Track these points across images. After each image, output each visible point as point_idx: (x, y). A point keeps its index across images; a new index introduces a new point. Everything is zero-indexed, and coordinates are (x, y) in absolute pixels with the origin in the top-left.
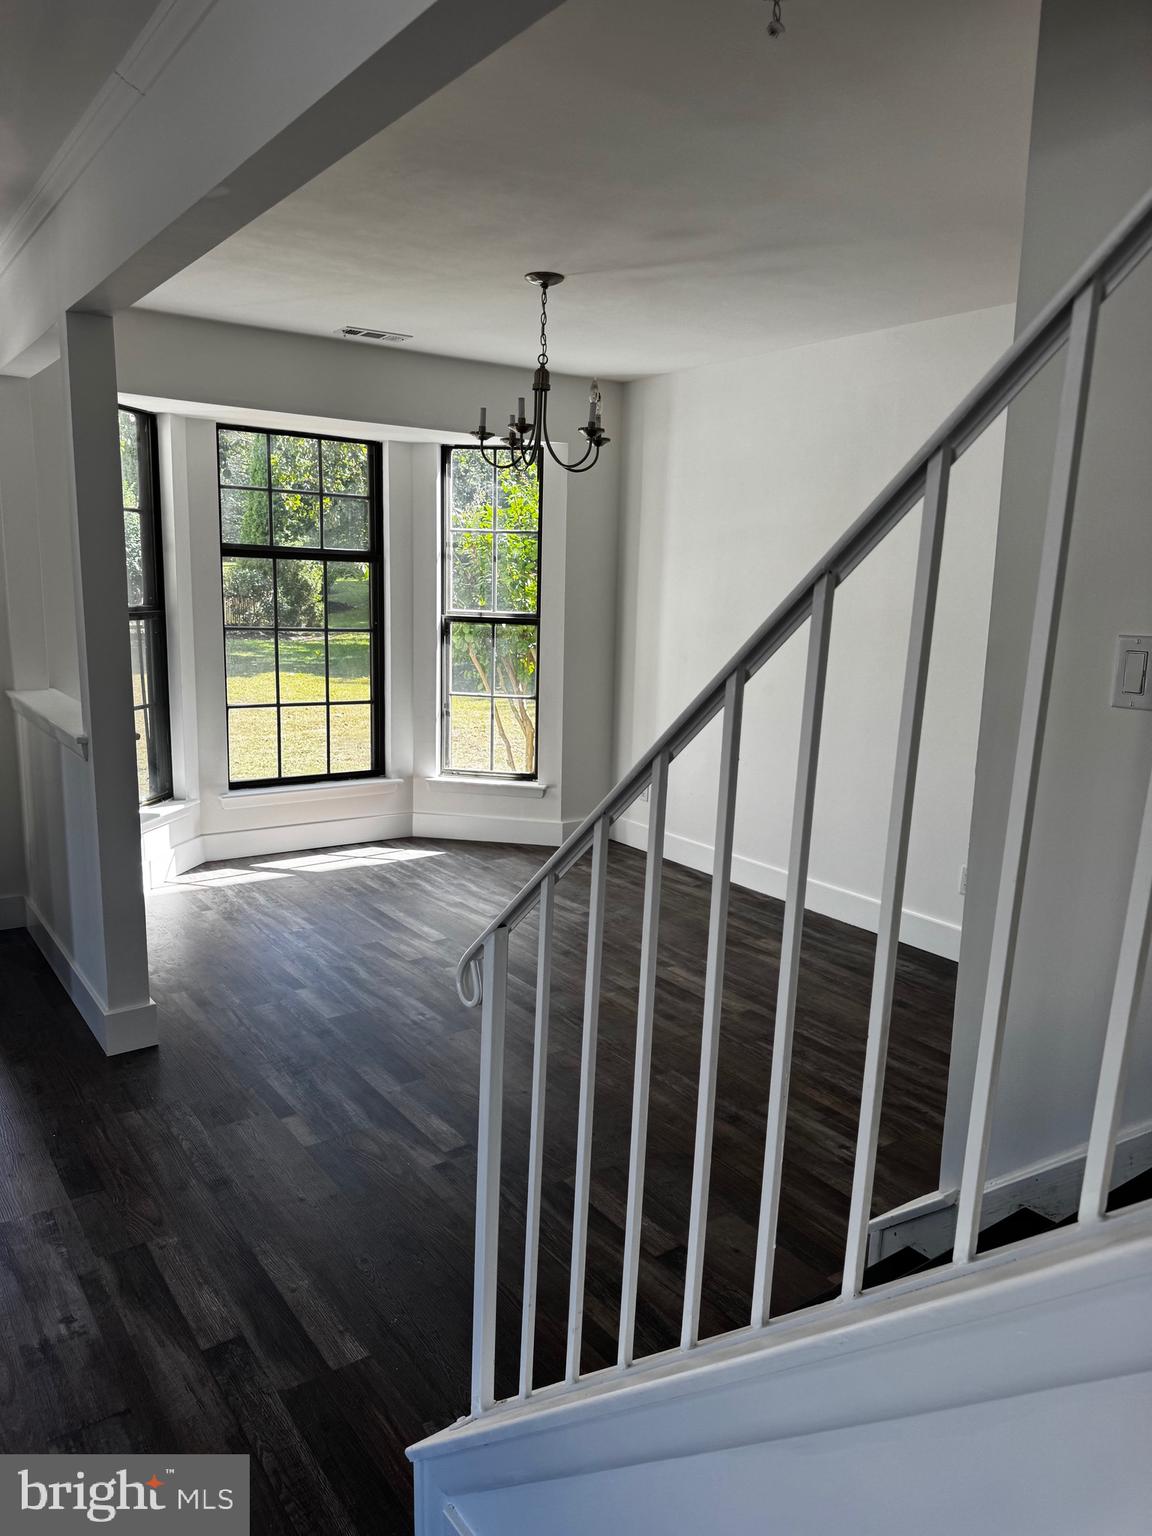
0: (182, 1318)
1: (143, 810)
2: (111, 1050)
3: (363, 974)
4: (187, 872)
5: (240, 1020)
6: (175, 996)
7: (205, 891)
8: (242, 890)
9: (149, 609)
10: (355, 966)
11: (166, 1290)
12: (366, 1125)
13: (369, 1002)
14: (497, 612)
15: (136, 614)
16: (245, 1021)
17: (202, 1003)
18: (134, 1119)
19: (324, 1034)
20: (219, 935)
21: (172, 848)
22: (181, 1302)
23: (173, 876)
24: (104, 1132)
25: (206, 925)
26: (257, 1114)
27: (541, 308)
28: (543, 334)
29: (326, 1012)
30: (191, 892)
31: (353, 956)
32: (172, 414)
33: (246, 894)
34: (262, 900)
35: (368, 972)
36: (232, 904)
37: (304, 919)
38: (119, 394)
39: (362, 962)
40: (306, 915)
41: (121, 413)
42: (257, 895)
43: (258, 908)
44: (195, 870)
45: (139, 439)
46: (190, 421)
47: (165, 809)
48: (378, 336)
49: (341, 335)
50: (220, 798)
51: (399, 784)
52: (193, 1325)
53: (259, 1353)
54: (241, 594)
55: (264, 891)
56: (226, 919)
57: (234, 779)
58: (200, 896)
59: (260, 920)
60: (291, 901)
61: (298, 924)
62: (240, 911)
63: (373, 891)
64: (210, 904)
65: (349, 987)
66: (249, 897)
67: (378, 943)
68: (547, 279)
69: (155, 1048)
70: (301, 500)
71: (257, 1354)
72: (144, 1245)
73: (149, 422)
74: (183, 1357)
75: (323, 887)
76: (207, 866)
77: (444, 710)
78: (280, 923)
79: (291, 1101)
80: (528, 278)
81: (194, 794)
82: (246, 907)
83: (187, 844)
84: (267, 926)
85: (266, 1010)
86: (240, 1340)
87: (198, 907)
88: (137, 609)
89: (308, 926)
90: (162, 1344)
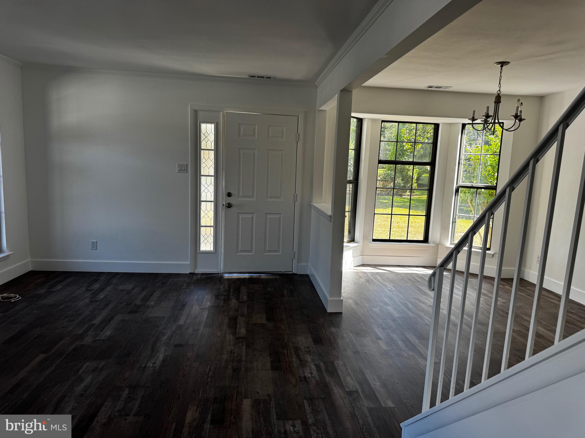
0: (341, 382)
1: (345, 244)
2: (329, 311)
3: (410, 306)
4: (356, 266)
5: (368, 311)
6: (349, 300)
7: (361, 272)
8: (372, 274)
9: (353, 181)
10: (408, 303)
11: (338, 374)
12: (404, 348)
13: (411, 315)
14: (479, 184)
15: (350, 182)
16: (369, 311)
17: (357, 304)
18: (333, 330)
19: (394, 320)
20: (364, 286)
21: (353, 257)
22: (342, 379)
23: (352, 267)
24: (325, 331)
25: (360, 282)
26: (370, 337)
27: (500, 74)
28: (500, 83)
29: (396, 315)
30: (357, 272)
31: (408, 300)
32: (368, 118)
33: (374, 276)
34: (379, 278)
35: (413, 306)
36: (369, 278)
37: (392, 286)
38: (352, 113)
39: (411, 302)
40: (393, 285)
41: (352, 119)
42: (377, 276)
43: (378, 281)
44: (359, 266)
45: (356, 127)
46: (373, 120)
47: (352, 245)
48: (440, 88)
49: (426, 88)
50: (369, 243)
51: (433, 246)
52: (344, 384)
53: (362, 396)
54: (386, 180)
55: (380, 276)
56: (367, 282)
57: (374, 238)
58: (360, 274)
59: (378, 284)
60: (389, 280)
61: (390, 287)
62: (372, 280)
63: (418, 282)
64: (362, 277)
65: (405, 309)
66: (375, 277)
67: (417, 298)
68: (503, 64)
69: (341, 313)
70: (411, 145)
71: (361, 396)
72: (333, 362)
73: (360, 121)
74: (341, 391)
75: (400, 278)
76: (363, 265)
77: (454, 220)
78: (384, 286)
79: (381, 336)
80: (495, 64)
81: (361, 241)
82: (373, 279)
83: (357, 257)
84: (380, 286)
85: (377, 310)
86: (357, 392)
87: (359, 277)
88: (350, 180)
89: (394, 289)
90: (335, 386)
